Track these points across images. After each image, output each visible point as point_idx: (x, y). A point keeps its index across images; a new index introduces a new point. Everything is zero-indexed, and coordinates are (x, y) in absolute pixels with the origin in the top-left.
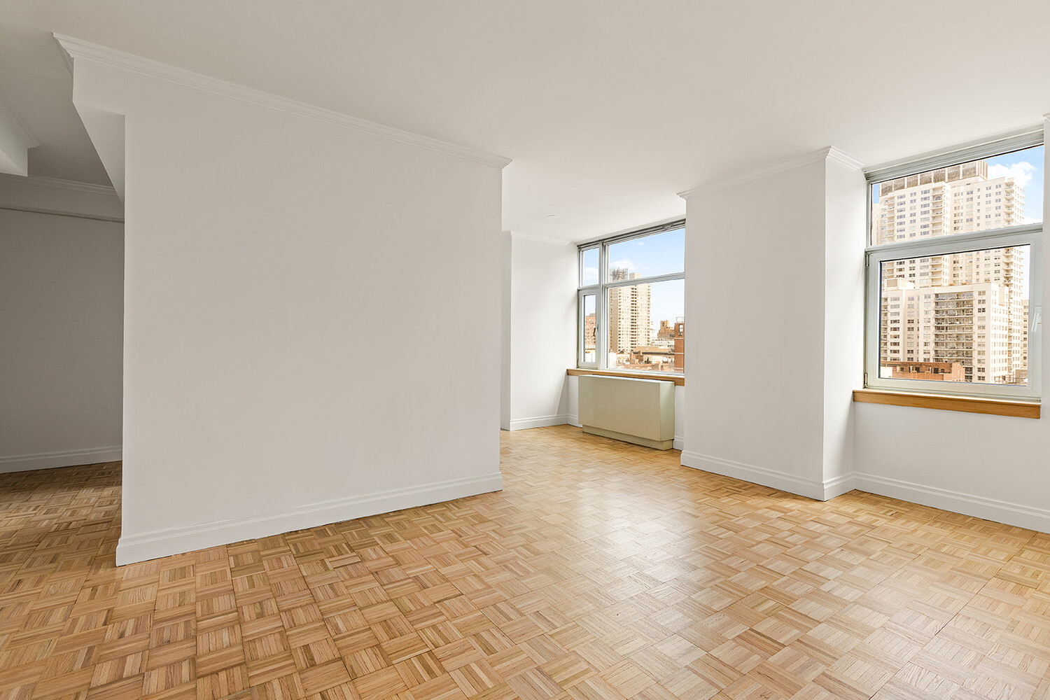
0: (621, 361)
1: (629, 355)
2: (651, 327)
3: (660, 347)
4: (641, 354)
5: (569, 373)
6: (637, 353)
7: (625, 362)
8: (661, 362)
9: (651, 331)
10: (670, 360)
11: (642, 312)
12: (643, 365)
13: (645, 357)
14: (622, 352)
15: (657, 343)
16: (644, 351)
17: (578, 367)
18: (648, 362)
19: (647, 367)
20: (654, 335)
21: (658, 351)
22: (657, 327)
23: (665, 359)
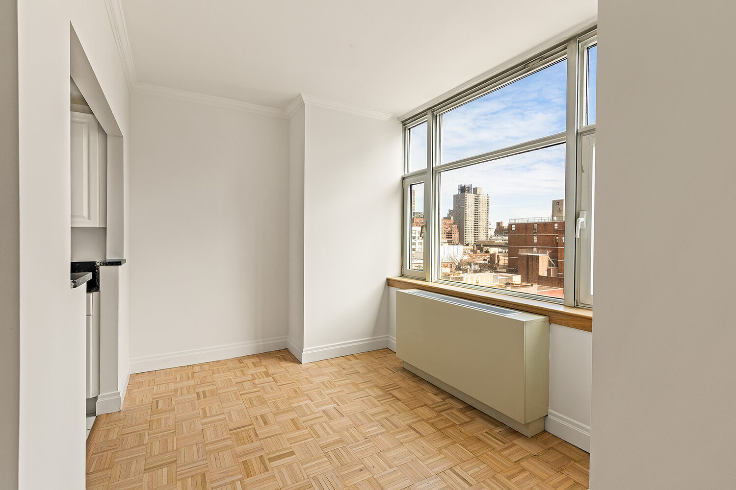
0: (466, 252)
1: (472, 247)
2: (489, 227)
3: (496, 241)
4: (482, 246)
5: (389, 283)
6: (479, 245)
7: (469, 252)
8: (497, 252)
9: (489, 230)
10: (504, 251)
11: (483, 216)
12: (483, 254)
13: (485, 249)
14: (467, 245)
15: (494, 238)
16: (484, 244)
17: (402, 275)
18: (487, 252)
19: (486, 255)
20: (492, 233)
21: (495, 244)
22: (494, 226)
23: (500, 250)
